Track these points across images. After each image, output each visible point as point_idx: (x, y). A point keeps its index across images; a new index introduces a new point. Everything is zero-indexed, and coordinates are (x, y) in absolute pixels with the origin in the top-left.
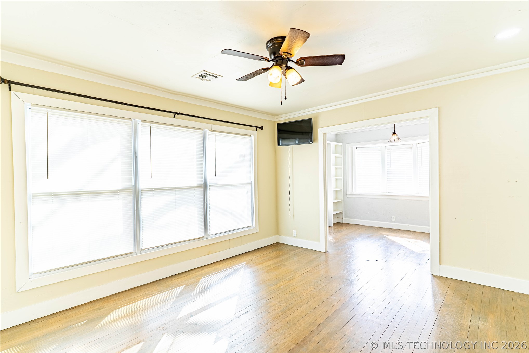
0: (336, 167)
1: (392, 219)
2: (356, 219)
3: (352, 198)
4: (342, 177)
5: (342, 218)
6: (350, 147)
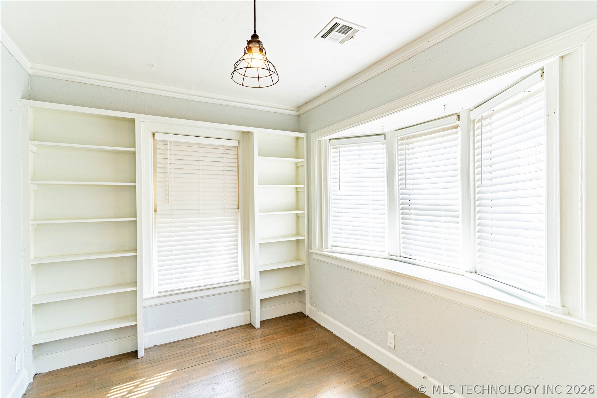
2: (327, 314)
3: (320, 261)
4: (303, 212)
5: (305, 304)
6: (317, 140)
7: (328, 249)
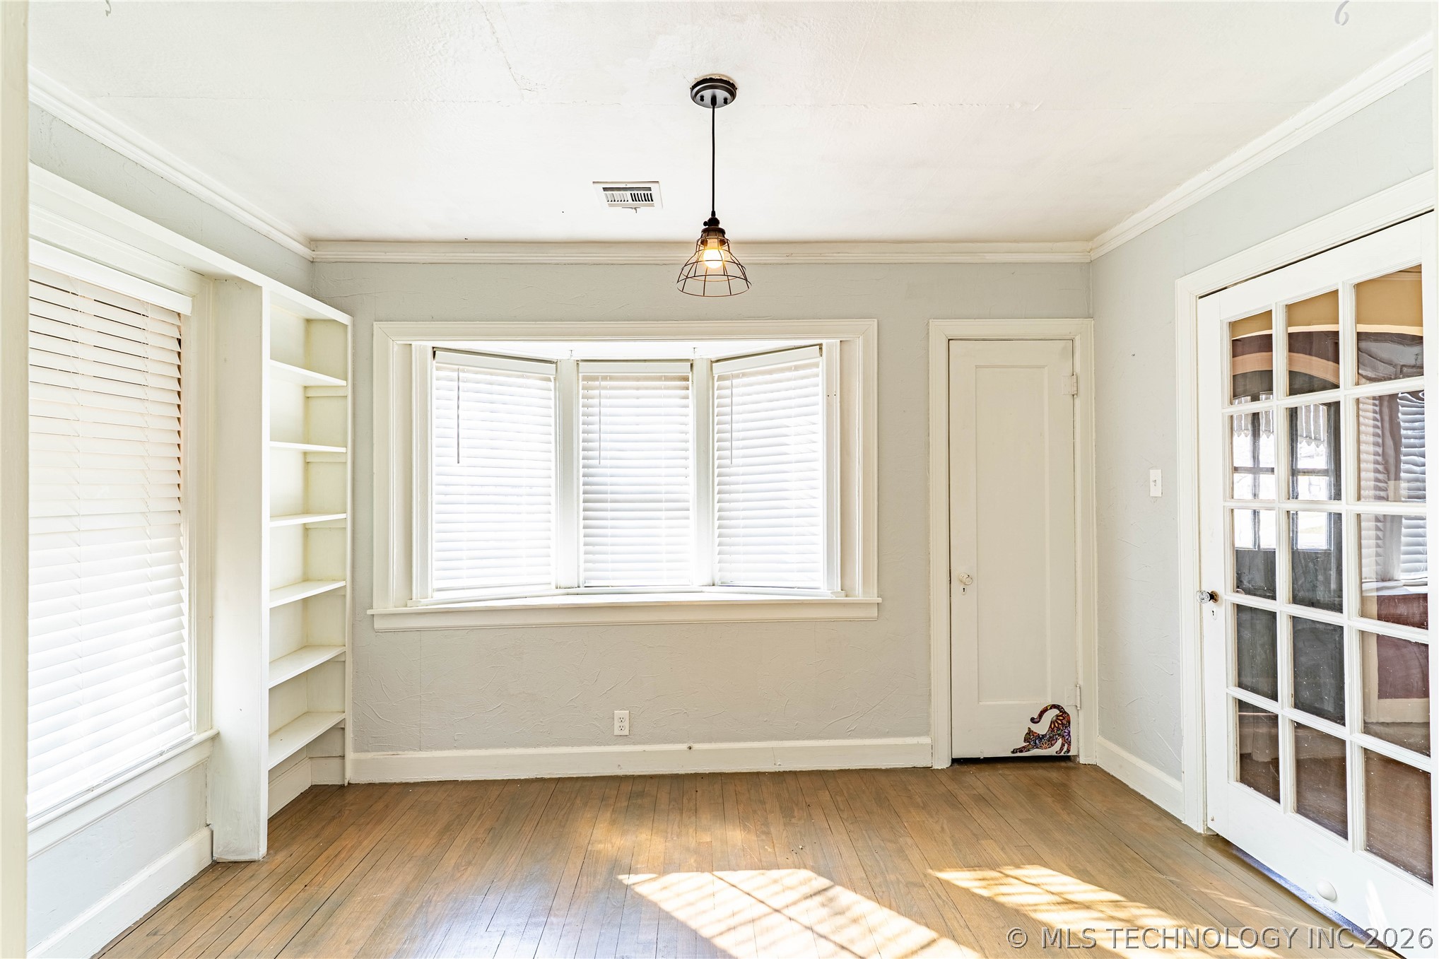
0: (305, 454)
1: (617, 724)
2: (429, 748)
3: (405, 631)
4: (342, 516)
5: (343, 757)
6: (398, 342)
7: (427, 598)
